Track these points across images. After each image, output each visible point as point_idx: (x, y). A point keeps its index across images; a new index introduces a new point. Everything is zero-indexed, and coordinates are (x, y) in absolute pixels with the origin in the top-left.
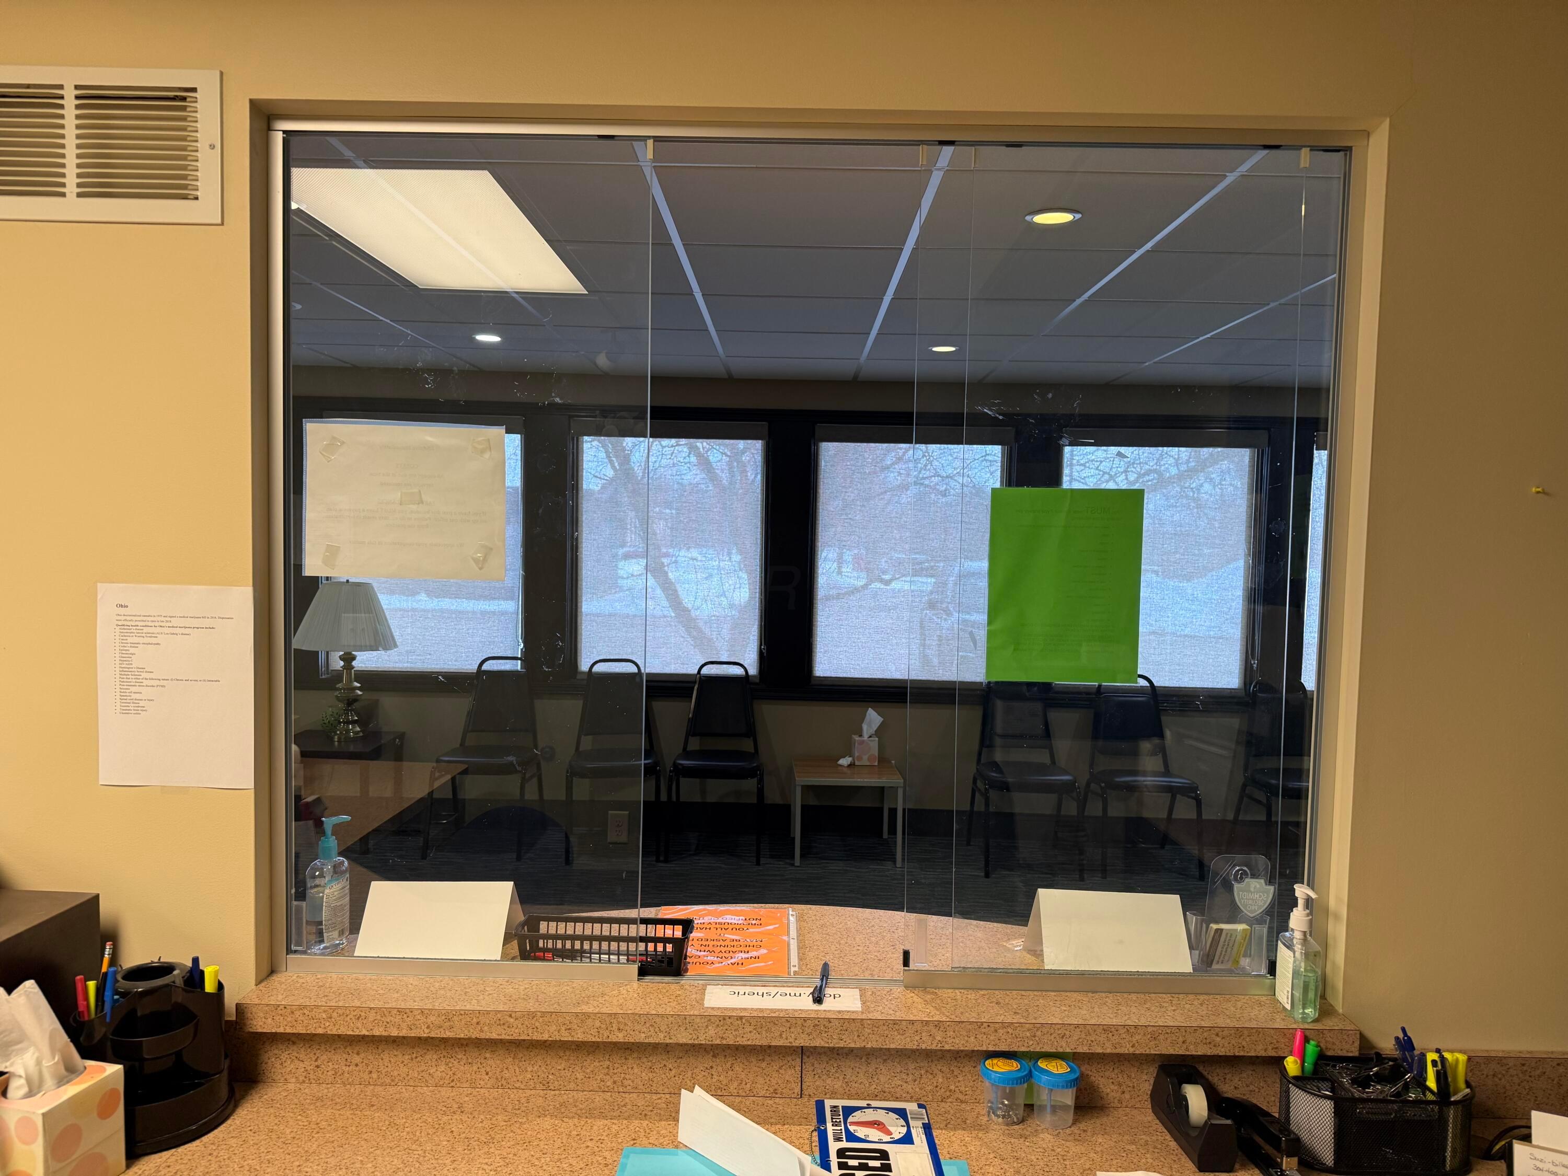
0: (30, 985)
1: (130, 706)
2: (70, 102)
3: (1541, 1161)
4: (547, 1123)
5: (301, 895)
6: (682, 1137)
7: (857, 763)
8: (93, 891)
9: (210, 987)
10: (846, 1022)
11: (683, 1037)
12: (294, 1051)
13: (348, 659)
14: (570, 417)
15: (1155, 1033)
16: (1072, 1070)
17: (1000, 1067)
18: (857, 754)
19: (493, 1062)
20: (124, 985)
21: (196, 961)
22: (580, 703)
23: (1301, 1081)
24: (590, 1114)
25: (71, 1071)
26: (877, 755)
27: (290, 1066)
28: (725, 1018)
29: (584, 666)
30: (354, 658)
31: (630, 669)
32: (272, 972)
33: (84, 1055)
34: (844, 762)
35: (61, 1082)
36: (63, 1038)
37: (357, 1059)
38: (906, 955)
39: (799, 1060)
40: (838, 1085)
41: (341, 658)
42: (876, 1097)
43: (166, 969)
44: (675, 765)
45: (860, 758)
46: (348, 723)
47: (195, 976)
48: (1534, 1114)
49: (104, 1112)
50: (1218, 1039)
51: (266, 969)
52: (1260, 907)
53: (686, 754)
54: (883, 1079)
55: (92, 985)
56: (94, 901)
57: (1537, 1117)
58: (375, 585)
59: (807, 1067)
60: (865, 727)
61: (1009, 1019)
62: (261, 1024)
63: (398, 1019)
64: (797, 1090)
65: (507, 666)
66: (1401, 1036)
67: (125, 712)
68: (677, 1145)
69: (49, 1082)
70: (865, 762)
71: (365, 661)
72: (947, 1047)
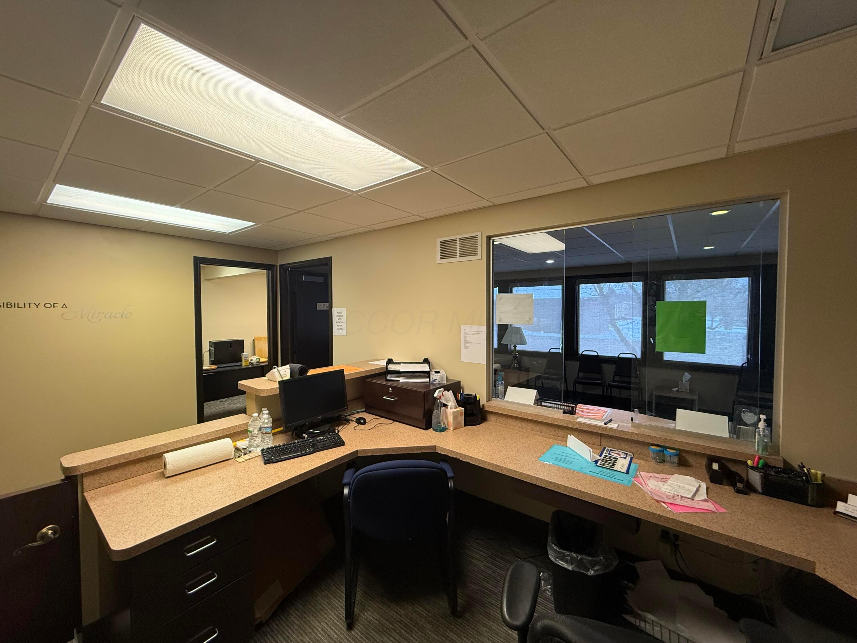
0: (451, 391)
1: (466, 348)
2: (458, 241)
3: (848, 508)
4: (540, 437)
5: (495, 386)
6: (568, 445)
7: (680, 390)
8: (459, 380)
9: (478, 399)
10: (611, 429)
11: (571, 426)
12: (493, 416)
13: (515, 347)
14: (576, 279)
15: (705, 448)
16: (676, 452)
17: (654, 448)
18: (680, 387)
19: (530, 425)
20: (464, 396)
21: (476, 394)
22: (579, 363)
23: (752, 468)
24: (549, 438)
25: (456, 408)
26: (689, 388)
27: (492, 418)
28: (580, 423)
29: (580, 353)
30: (516, 346)
31: (595, 354)
32: (489, 401)
33: (459, 406)
34: (675, 389)
35: (455, 408)
36: (455, 401)
37: (504, 419)
38: (632, 419)
39: (600, 438)
40: (610, 445)
41: (513, 346)
42: (621, 450)
43: (471, 395)
44: (609, 384)
45: (681, 389)
46: (515, 363)
47: (475, 397)
48: (850, 495)
49: (461, 416)
50: (727, 453)
51: (488, 400)
52: (752, 421)
53: (614, 381)
54: (623, 446)
55: (459, 395)
56: (460, 382)
57: (850, 496)
58: (522, 328)
59: (602, 439)
60: (684, 378)
61: (657, 436)
62: (487, 409)
63: (511, 412)
64: (600, 444)
65: (557, 351)
66: (801, 465)
67: (465, 348)
68: (567, 446)
69: (453, 408)
70: (683, 390)
71: (520, 347)
72: (639, 440)
